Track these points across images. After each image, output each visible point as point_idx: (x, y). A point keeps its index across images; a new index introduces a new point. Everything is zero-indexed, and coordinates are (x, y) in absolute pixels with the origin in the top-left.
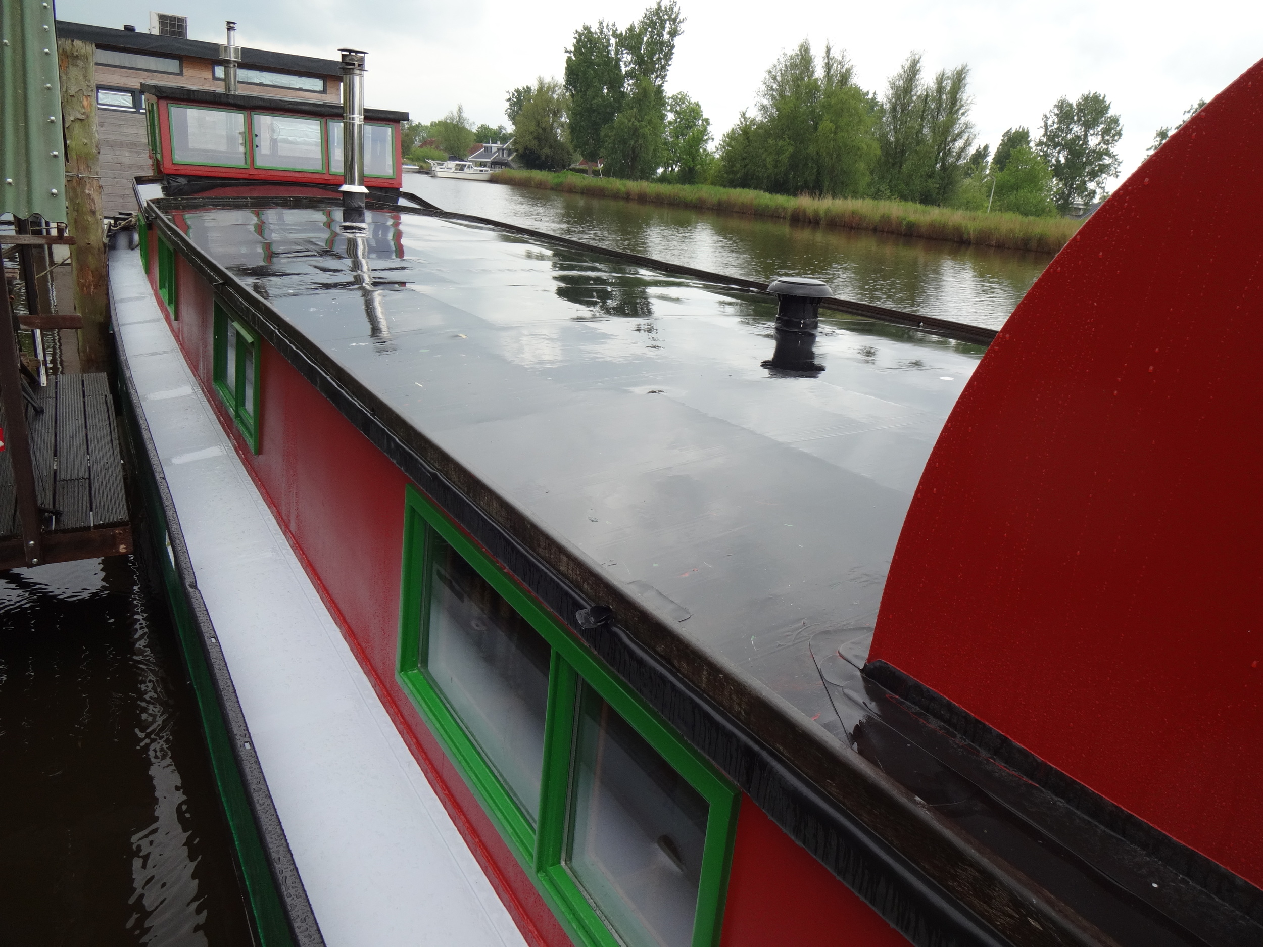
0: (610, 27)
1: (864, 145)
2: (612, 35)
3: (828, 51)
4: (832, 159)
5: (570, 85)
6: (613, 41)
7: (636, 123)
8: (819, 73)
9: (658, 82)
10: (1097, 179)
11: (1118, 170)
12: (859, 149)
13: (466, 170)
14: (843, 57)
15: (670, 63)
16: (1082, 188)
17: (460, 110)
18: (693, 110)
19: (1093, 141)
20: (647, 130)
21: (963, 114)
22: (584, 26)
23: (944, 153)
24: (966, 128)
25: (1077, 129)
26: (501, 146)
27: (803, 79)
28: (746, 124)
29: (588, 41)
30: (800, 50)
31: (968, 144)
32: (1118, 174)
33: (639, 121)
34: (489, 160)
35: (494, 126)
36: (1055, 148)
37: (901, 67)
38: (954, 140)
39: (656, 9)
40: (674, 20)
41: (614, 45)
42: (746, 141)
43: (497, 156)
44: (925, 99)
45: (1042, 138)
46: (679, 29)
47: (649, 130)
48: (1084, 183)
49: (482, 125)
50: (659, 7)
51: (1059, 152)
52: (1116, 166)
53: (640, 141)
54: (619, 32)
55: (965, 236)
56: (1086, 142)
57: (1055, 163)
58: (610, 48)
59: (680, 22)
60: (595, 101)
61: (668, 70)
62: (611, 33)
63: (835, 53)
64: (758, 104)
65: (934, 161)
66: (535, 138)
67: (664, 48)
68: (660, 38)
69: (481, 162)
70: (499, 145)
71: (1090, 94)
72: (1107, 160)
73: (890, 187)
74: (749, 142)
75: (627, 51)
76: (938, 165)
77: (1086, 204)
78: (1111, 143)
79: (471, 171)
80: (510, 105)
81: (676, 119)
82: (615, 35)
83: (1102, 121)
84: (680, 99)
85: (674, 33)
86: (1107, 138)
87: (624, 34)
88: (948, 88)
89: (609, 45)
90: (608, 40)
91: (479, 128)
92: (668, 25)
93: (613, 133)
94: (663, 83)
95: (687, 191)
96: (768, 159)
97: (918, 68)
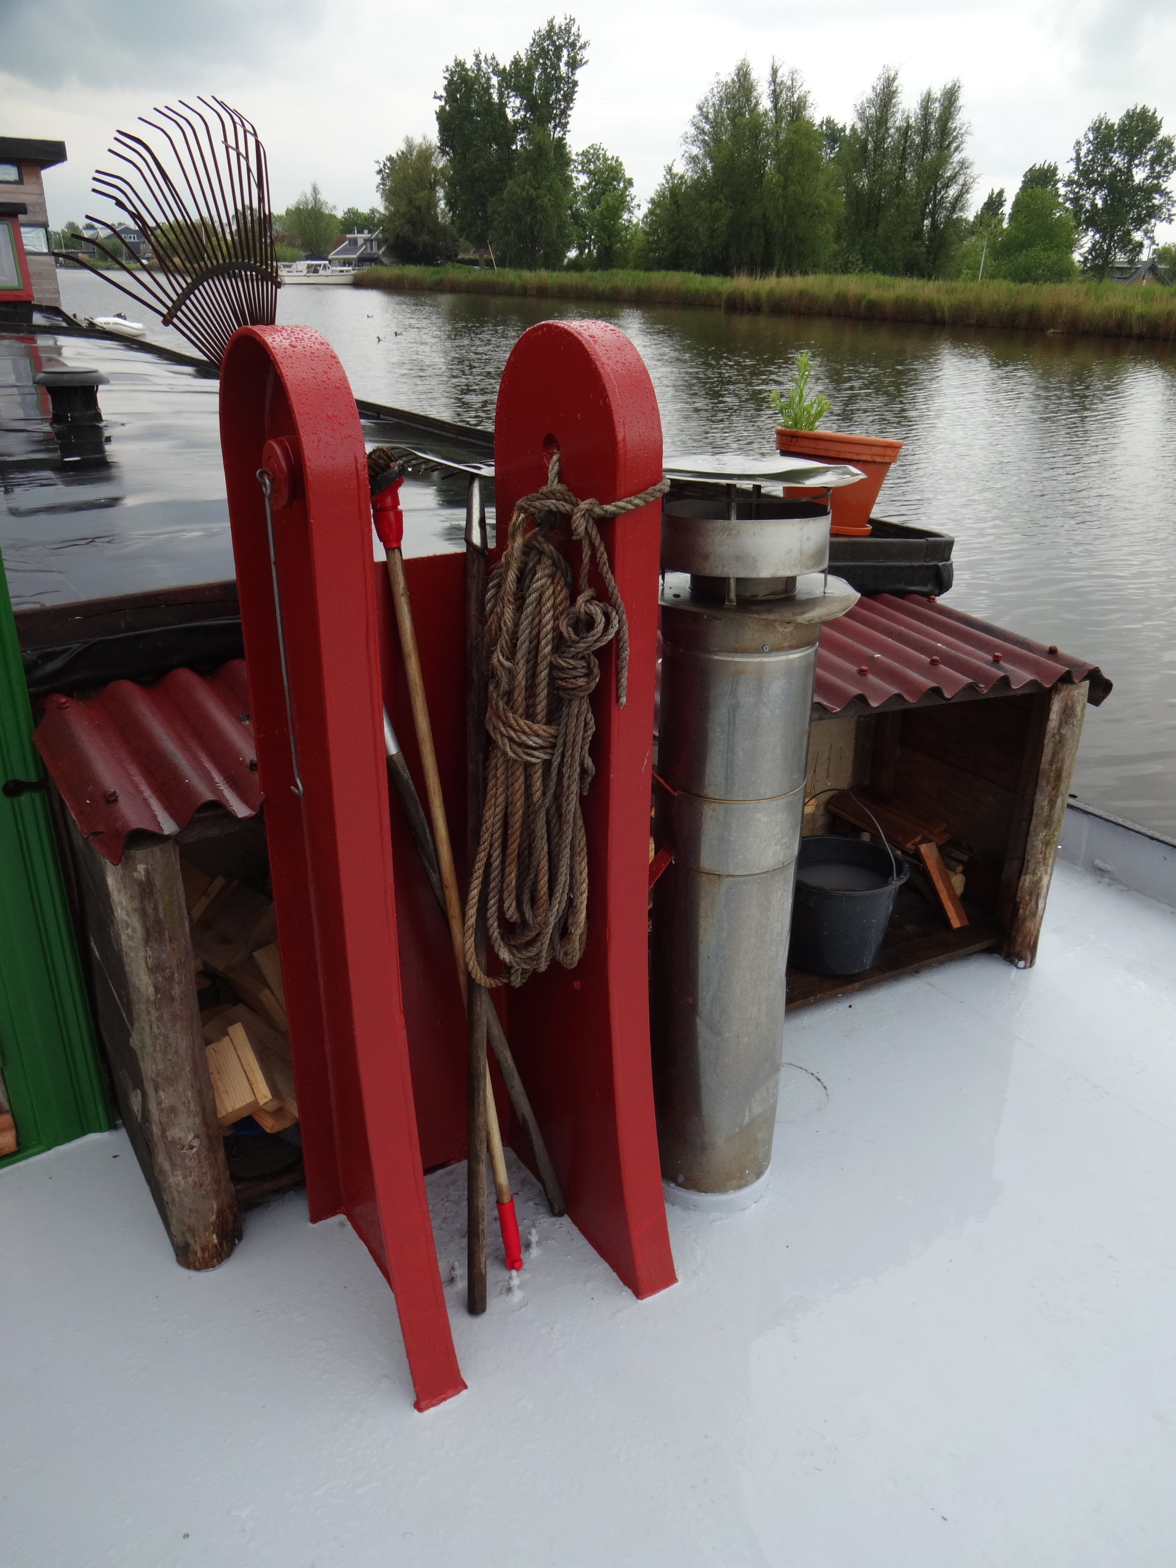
0: (490, 61)
1: (822, 201)
2: (492, 72)
3: (775, 72)
4: (782, 222)
5: (447, 146)
6: (495, 81)
7: (532, 191)
8: (765, 104)
9: (558, 134)
10: (1144, 227)
11: (1172, 212)
12: (817, 208)
13: (321, 272)
14: (792, 80)
15: (571, 105)
16: (1125, 242)
17: (315, 190)
18: (611, 169)
19: (1139, 175)
20: (546, 200)
21: (956, 149)
22: (456, 60)
23: (935, 205)
24: (961, 168)
25: (1117, 158)
26: (369, 236)
27: (743, 115)
28: (673, 183)
29: (462, 83)
30: (738, 75)
31: (964, 190)
32: (1172, 217)
33: (535, 189)
34: (355, 256)
35: (364, 210)
36: (1089, 188)
37: (871, 90)
38: (947, 186)
39: (547, 31)
40: (573, 45)
41: (497, 86)
42: (674, 206)
43: (365, 249)
44: (905, 132)
45: (1073, 175)
46: (579, 57)
47: (549, 200)
48: (1128, 233)
49: (349, 210)
50: (552, 28)
51: (1094, 194)
52: (1169, 207)
53: (539, 217)
54: (501, 67)
55: (939, 315)
56: (1130, 177)
57: (1089, 208)
58: (492, 91)
59: (581, 48)
60: (477, 165)
61: (569, 116)
62: (490, 70)
63: (783, 76)
64: (687, 155)
65: (920, 217)
66: (408, 222)
67: (562, 85)
68: (555, 72)
69: (344, 259)
70: (366, 235)
71: (1136, 108)
72: (1157, 200)
73: (863, 255)
74: (678, 207)
75: (514, 93)
76: (926, 222)
77: (1131, 261)
78: (1164, 176)
79: (328, 272)
80: (383, 179)
81: (590, 183)
82: (496, 72)
83: (1151, 147)
84: (593, 155)
85: (574, 64)
86: (1158, 169)
87: (508, 68)
88: (937, 115)
89: (490, 86)
90: (489, 79)
91: (345, 214)
92: (565, 52)
93: (503, 208)
94: (564, 134)
95: (599, 279)
96: (700, 229)
97: (895, 89)
